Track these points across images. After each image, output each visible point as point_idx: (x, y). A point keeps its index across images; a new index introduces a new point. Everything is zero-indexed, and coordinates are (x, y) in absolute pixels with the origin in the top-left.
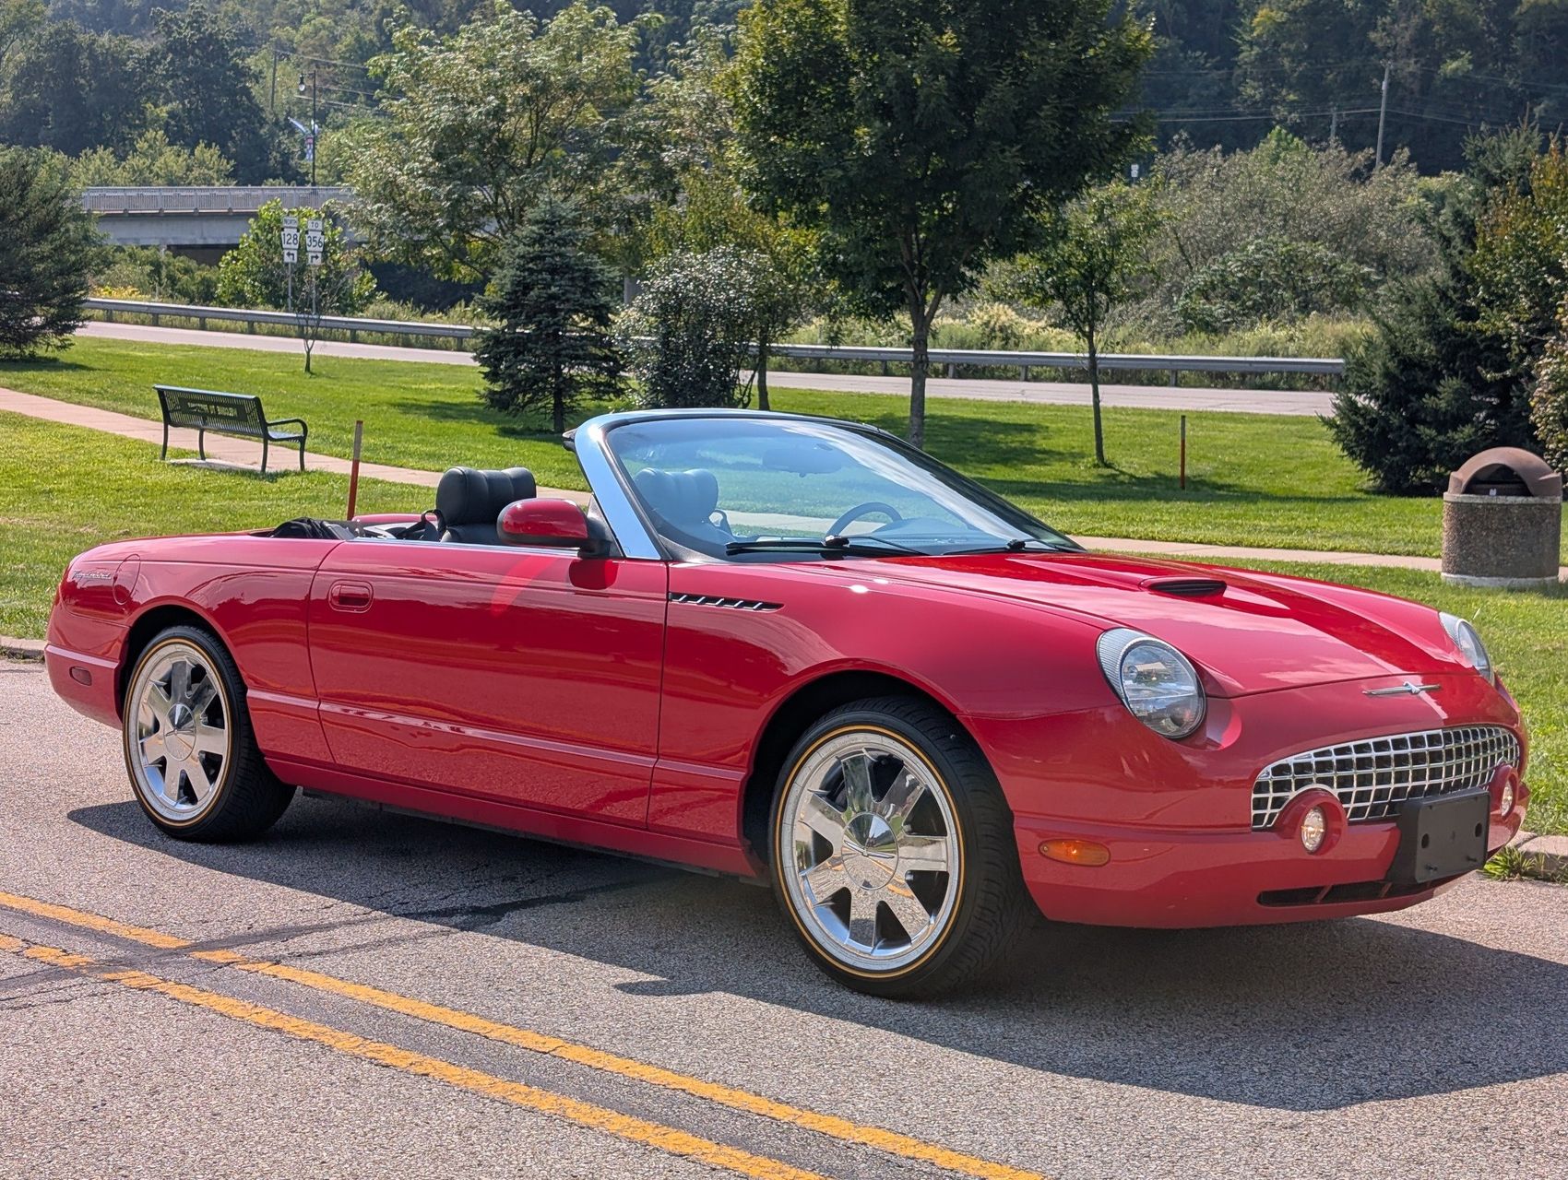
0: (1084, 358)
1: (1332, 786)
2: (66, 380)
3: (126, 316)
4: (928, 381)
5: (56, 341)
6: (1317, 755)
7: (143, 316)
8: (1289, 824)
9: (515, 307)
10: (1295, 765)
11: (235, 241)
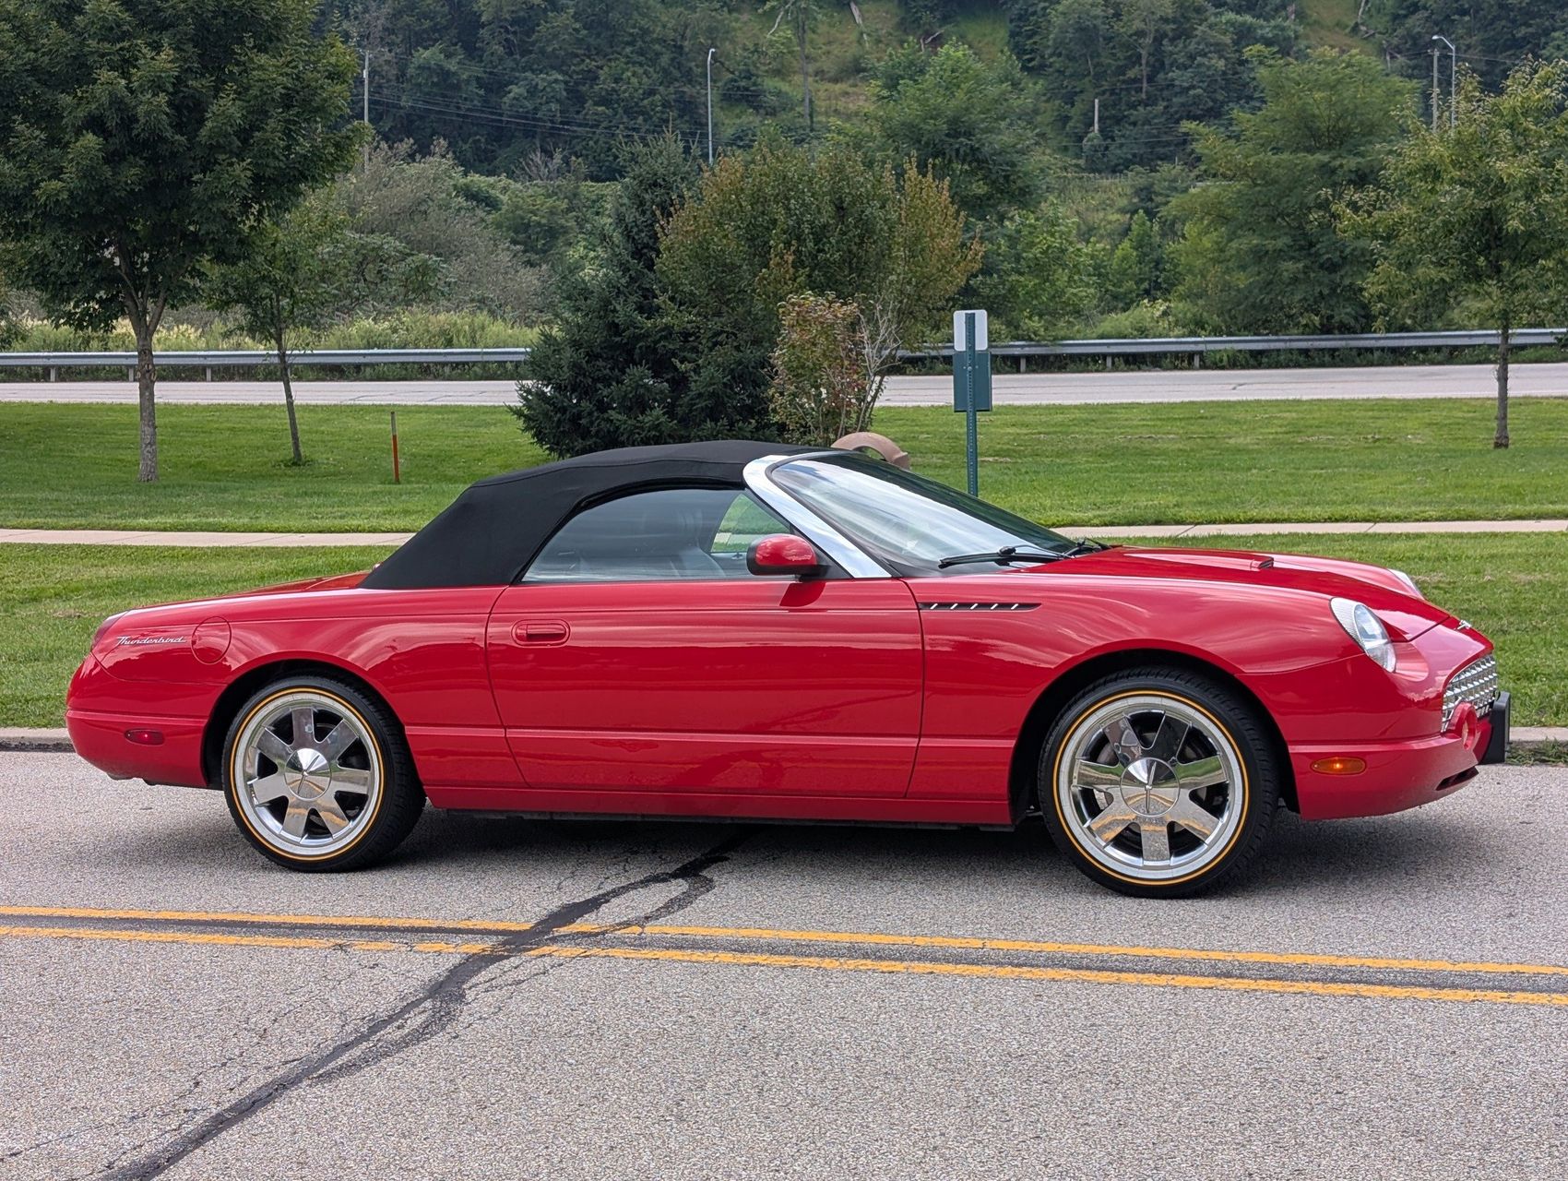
0: (274, 355)
4: (157, 386)
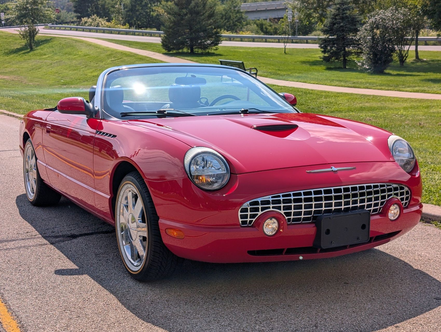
1: (281, 210)
2: (212, 59)
3: (246, 39)
5: (214, 48)
6: (272, 197)
7: (250, 39)
8: (259, 224)
9: (331, 30)
10: (261, 201)
11: (283, 17)
